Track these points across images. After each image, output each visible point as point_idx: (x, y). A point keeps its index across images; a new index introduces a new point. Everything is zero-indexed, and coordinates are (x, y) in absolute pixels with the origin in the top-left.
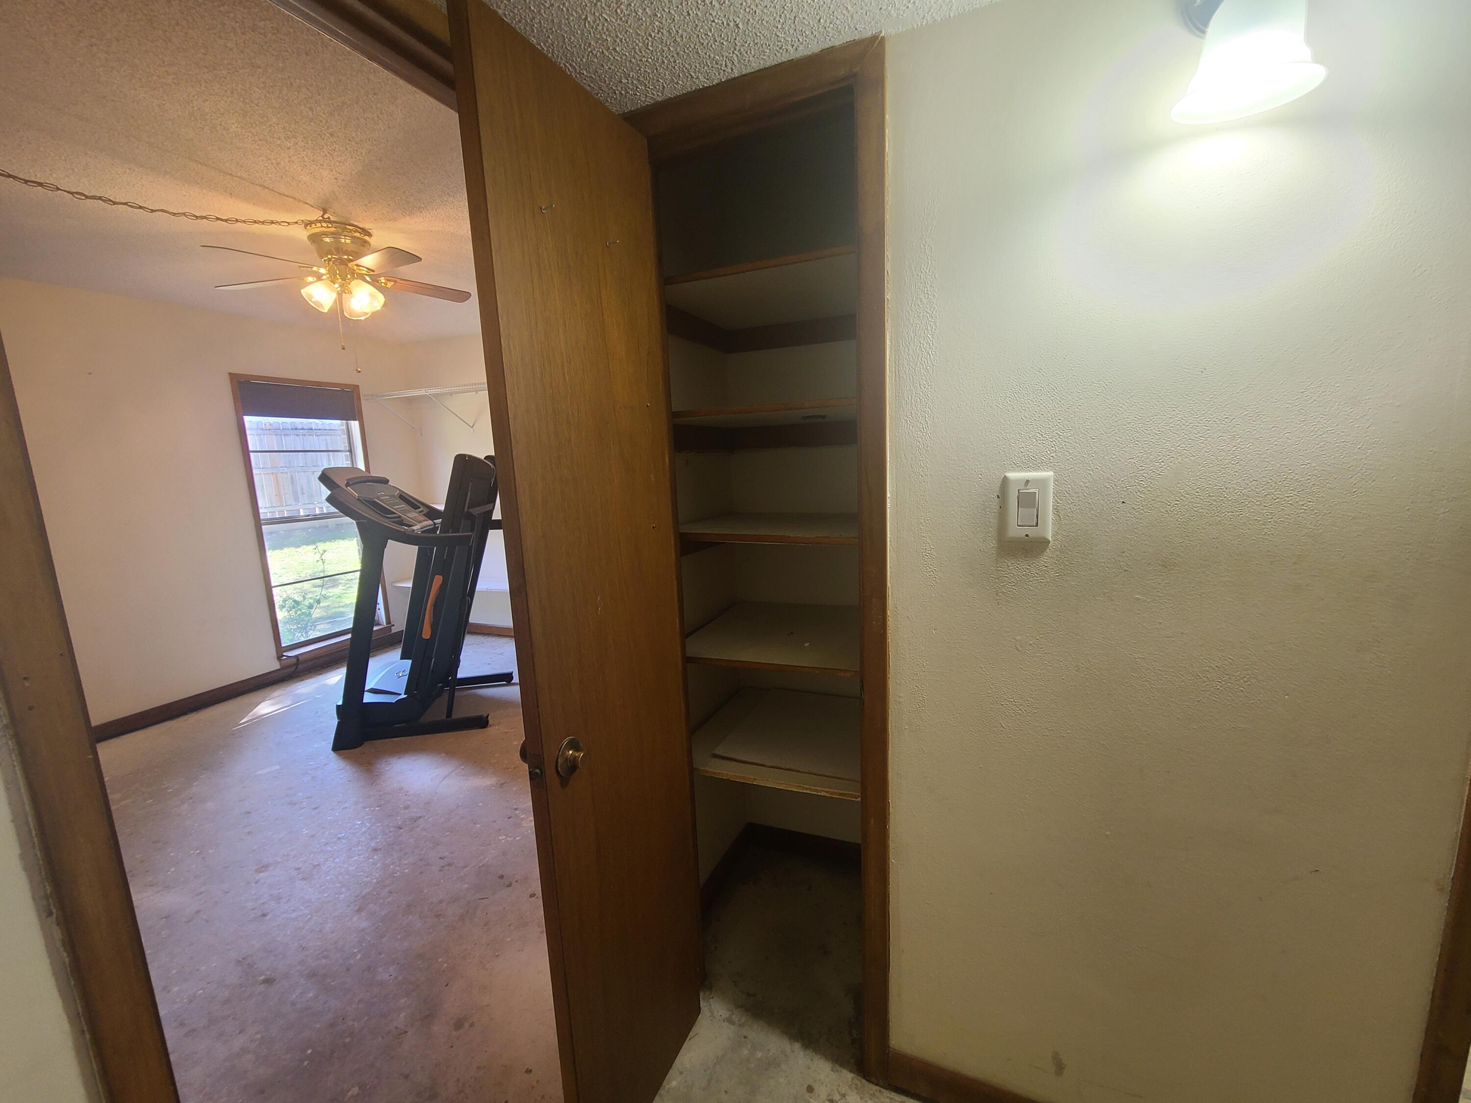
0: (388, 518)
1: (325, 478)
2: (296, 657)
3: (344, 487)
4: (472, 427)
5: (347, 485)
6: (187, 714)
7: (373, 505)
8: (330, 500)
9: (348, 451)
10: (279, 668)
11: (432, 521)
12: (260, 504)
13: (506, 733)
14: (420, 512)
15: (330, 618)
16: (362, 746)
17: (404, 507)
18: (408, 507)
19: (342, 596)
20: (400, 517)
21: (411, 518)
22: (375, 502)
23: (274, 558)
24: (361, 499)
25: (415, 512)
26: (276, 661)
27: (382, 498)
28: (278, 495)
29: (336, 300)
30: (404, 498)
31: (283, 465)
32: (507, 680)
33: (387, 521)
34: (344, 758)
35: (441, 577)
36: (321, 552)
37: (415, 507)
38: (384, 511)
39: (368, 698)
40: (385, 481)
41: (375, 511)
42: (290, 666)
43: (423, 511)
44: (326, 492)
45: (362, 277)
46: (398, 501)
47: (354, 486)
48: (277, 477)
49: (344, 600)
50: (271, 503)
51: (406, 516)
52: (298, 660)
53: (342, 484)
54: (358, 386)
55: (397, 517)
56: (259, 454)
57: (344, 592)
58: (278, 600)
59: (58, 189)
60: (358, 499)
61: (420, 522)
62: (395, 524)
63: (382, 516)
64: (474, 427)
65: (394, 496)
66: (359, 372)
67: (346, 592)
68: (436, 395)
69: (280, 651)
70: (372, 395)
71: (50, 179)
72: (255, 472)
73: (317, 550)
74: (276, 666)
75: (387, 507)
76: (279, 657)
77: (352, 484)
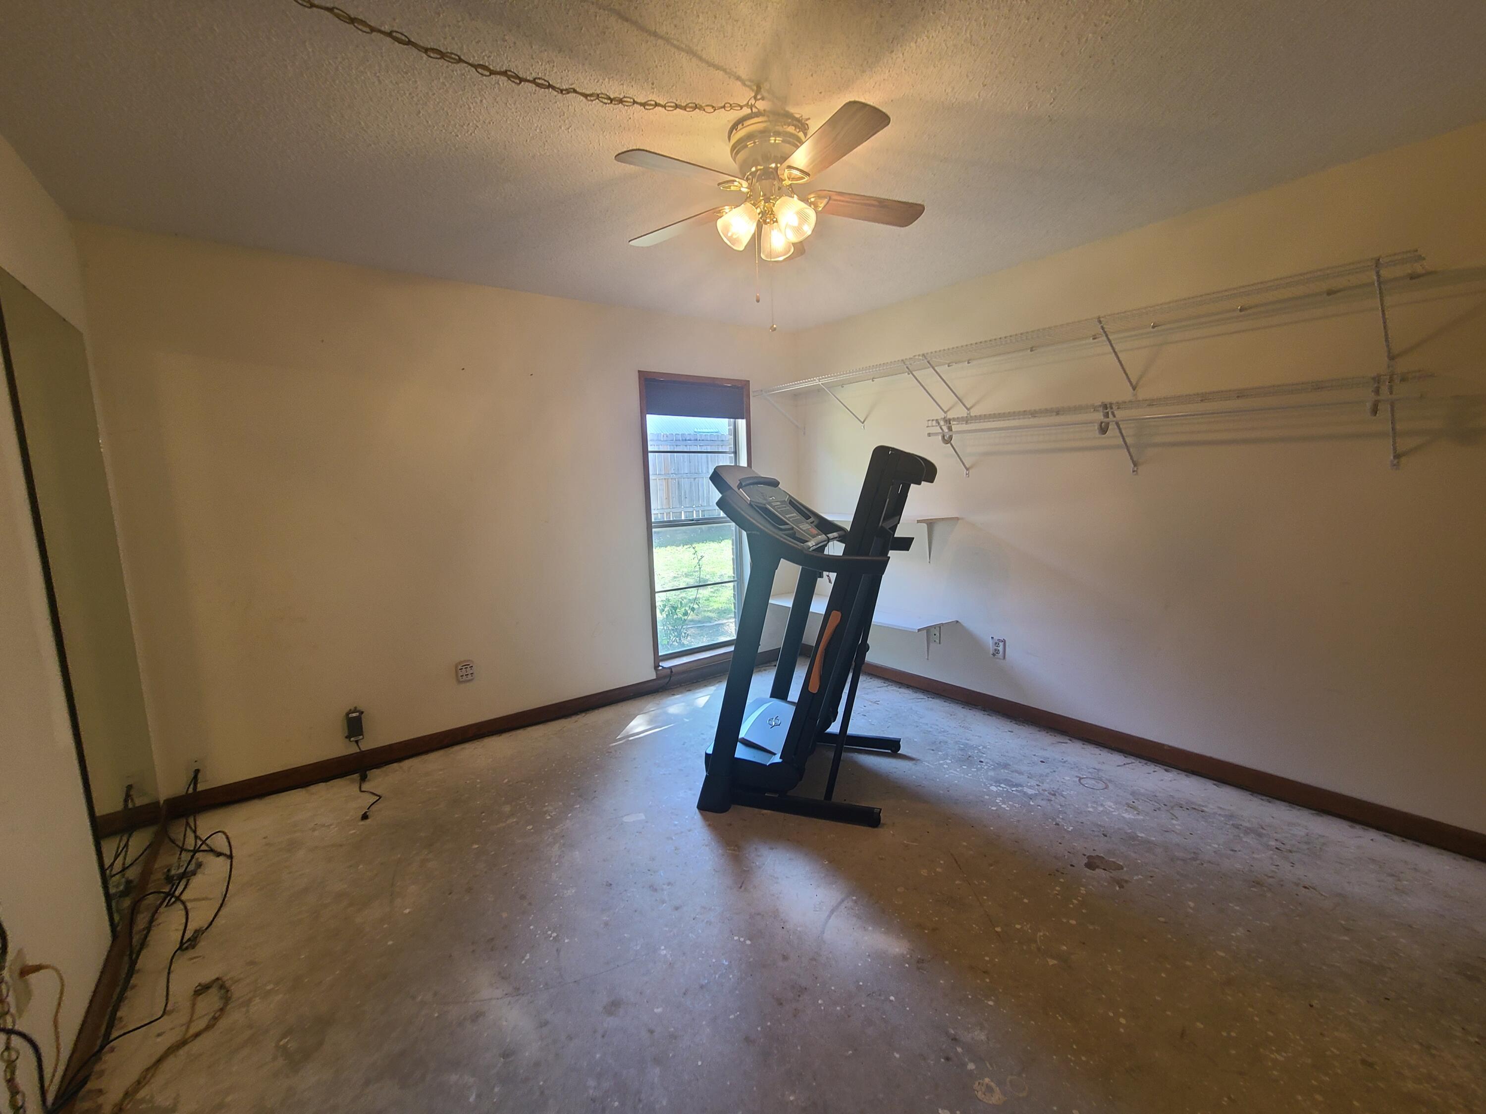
0: (781, 530)
1: (717, 478)
2: (670, 668)
3: (736, 489)
4: (863, 423)
5: (740, 486)
6: (578, 714)
7: (765, 512)
8: (720, 504)
9: (733, 453)
10: (655, 677)
11: (826, 535)
12: (653, 507)
13: (907, 846)
14: (811, 523)
15: (699, 622)
16: (727, 812)
17: (796, 517)
18: (799, 517)
19: (710, 599)
20: (792, 528)
21: (804, 531)
22: (767, 509)
23: (659, 554)
24: (752, 503)
25: (807, 523)
26: (653, 669)
27: (774, 504)
28: (668, 498)
29: (755, 233)
30: (795, 505)
31: (673, 472)
32: (893, 749)
33: (780, 533)
34: (709, 825)
35: (839, 614)
36: (699, 558)
37: (808, 517)
38: (777, 521)
39: (741, 752)
40: (774, 484)
41: (766, 519)
42: (665, 677)
43: (813, 522)
44: (717, 495)
45: (792, 191)
46: (789, 508)
47: (748, 487)
48: (668, 482)
49: (712, 604)
50: (662, 505)
51: (798, 527)
52: (672, 672)
53: (734, 485)
54: (749, 381)
55: (789, 529)
56: (656, 454)
57: (712, 594)
58: (658, 604)
59: (460, 60)
60: (750, 505)
61: (814, 537)
62: (789, 538)
63: (773, 525)
64: (865, 423)
65: (785, 501)
66: (775, 329)
67: (713, 595)
68: (830, 386)
69: (658, 659)
70: (762, 391)
71: (453, 47)
72: (651, 477)
73: (695, 556)
74: (652, 675)
75: (779, 515)
76: (656, 667)
77: (746, 486)
